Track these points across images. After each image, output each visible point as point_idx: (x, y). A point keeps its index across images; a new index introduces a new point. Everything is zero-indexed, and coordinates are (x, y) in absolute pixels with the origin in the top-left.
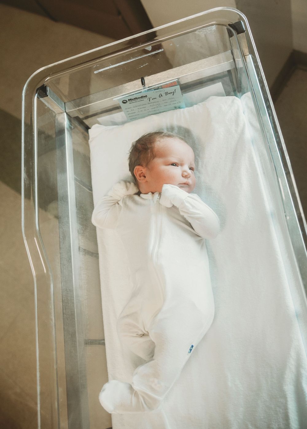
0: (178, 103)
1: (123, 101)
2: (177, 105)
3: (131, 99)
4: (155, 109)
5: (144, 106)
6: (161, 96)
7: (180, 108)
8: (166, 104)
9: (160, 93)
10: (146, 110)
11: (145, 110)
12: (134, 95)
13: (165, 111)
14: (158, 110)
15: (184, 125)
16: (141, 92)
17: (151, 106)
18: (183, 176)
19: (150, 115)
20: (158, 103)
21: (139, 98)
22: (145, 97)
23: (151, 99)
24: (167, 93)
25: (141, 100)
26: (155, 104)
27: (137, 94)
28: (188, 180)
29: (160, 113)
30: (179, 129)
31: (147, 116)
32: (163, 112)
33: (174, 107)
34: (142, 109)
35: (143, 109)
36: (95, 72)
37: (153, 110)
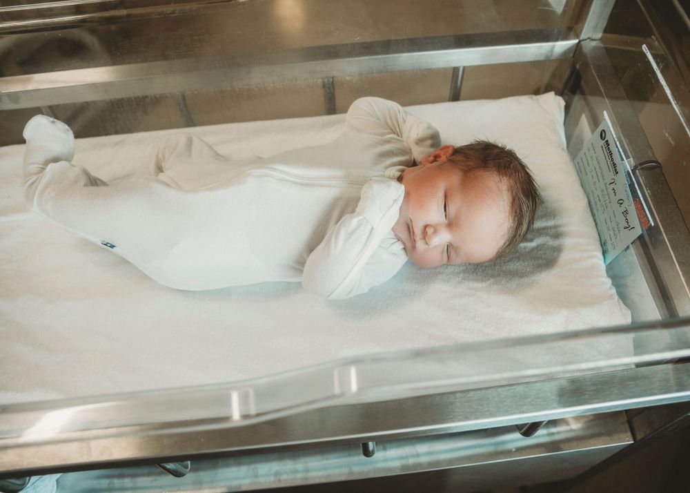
0: (612, 244)
1: (603, 130)
2: (609, 246)
3: (609, 145)
4: (598, 202)
5: (601, 179)
6: (620, 202)
7: (604, 253)
8: (608, 220)
9: (625, 198)
10: (595, 185)
11: (595, 183)
12: (617, 147)
13: (596, 224)
14: (598, 210)
15: (564, 257)
16: (623, 160)
17: (602, 191)
18: (426, 226)
19: (588, 198)
20: (608, 204)
21: (612, 160)
22: (616, 170)
23: (613, 185)
24: (626, 212)
25: (609, 164)
26: (607, 197)
27: (618, 154)
28: (420, 239)
29: (593, 215)
30: (554, 248)
31: (585, 192)
32: (595, 221)
33: (606, 240)
34: (595, 176)
35: (596, 179)
36: (644, 47)
37: (597, 200)
